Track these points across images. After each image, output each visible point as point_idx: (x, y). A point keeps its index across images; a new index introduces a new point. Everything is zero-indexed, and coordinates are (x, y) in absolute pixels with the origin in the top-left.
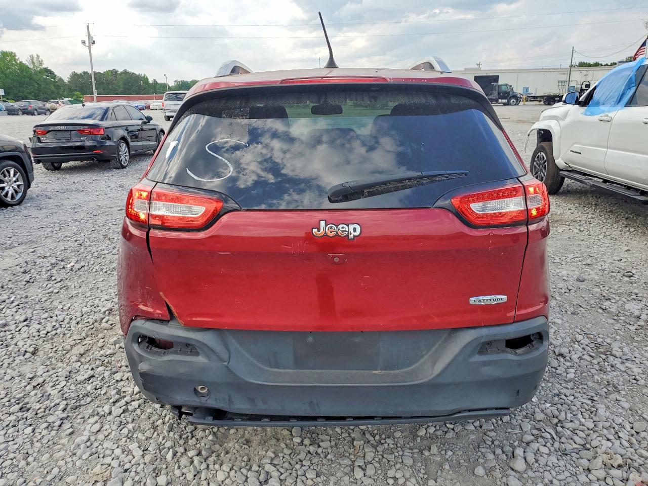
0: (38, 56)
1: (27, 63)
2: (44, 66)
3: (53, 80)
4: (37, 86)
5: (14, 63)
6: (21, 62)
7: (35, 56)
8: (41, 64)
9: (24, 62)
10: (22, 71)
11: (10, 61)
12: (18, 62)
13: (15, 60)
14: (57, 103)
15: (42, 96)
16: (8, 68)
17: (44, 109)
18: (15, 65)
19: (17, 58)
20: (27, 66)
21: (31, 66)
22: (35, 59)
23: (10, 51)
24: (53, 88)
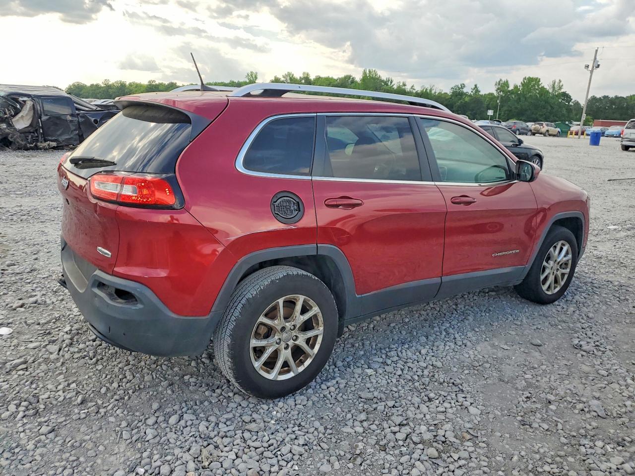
0: (560, 81)
1: (548, 88)
2: (562, 91)
3: (567, 104)
4: (550, 108)
5: (536, 87)
6: (543, 87)
7: (557, 81)
8: (560, 88)
9: (546, 87)
10: (541, 95)
11: (534, 85)
12: (540, 87)
13: (538, 85)
14: (542, 125)
15: (552, 118)
16: (529, 92)
17: (527, 130)
18: (537, 89)
19: (540, 83)
20: (548, 91)
21: (551, 91)
22: (556, 84)
23: (536, 77)
24: (564, 111)
